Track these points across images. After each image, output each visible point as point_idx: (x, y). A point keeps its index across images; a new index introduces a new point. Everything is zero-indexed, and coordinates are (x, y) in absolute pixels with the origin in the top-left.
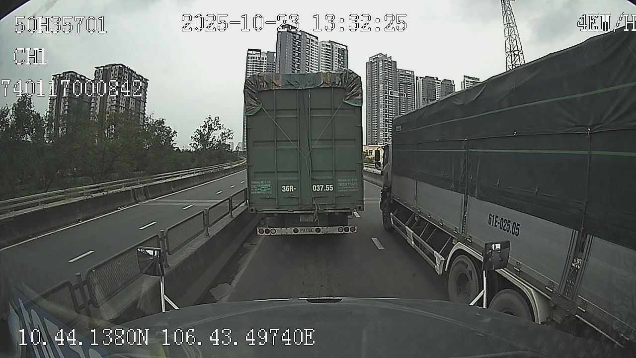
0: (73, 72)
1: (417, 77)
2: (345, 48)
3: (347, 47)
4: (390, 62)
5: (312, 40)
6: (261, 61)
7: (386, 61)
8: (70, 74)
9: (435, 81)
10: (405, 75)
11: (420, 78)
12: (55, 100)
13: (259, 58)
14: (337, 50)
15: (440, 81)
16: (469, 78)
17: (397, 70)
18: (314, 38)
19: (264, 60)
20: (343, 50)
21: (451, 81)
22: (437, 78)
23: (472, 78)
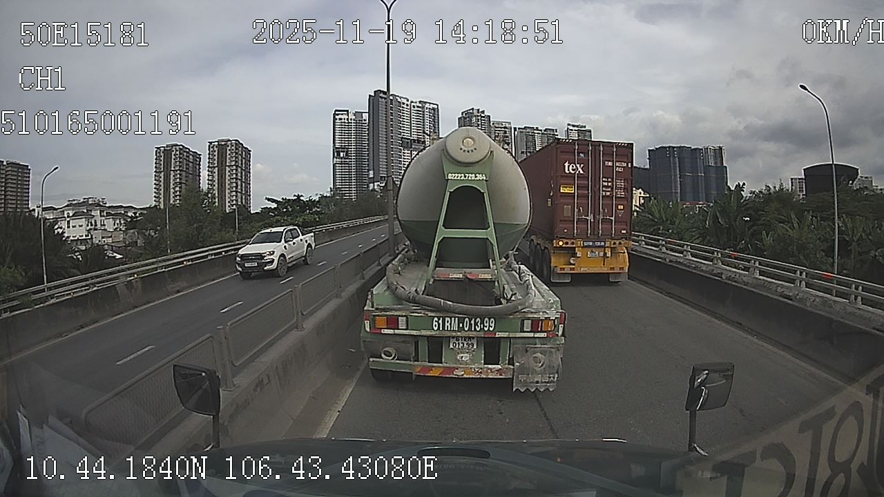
0: (181, 145)
1: (515, 129)
2: (436, 107)
3: (437, 105)
4: (484, 117)
5: (404, 104)
6: (349, 123)
7: (478, 116)
8: (177, 147)
9: (535, 131)
10: (501, 128)
11: (519, 128)
12: (163, 173)
13: (348, 119)
14: (428, 110)
15: (541, 130)
16: (573, 126)
17: (492, 123)
18: (405, 101)
19: (353, 121)
20: (434, 109)
21: (553, 130)
22: (537, 129)
23: (577, 126)
